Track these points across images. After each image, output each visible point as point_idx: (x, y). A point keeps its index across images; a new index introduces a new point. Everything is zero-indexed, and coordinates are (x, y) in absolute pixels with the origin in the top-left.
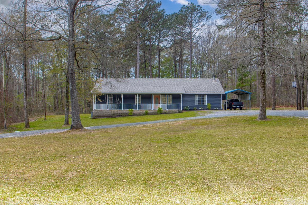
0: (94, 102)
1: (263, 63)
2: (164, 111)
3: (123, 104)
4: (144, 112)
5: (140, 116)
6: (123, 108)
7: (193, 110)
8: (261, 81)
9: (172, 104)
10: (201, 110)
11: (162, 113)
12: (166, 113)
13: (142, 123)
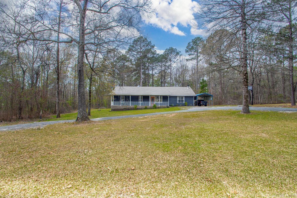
0: (112, 100)
1: (245, 65)
2: (157, 107)
3: (130, 102)
4: (144, 107)
5: (141, 110)
6: (130, 104)
7: (176, 106)
8: (244, 80)
9: (162, 102)
10: (181, 106)
11: (156, 108)
12: (159, 108)
13: (142, 114)
